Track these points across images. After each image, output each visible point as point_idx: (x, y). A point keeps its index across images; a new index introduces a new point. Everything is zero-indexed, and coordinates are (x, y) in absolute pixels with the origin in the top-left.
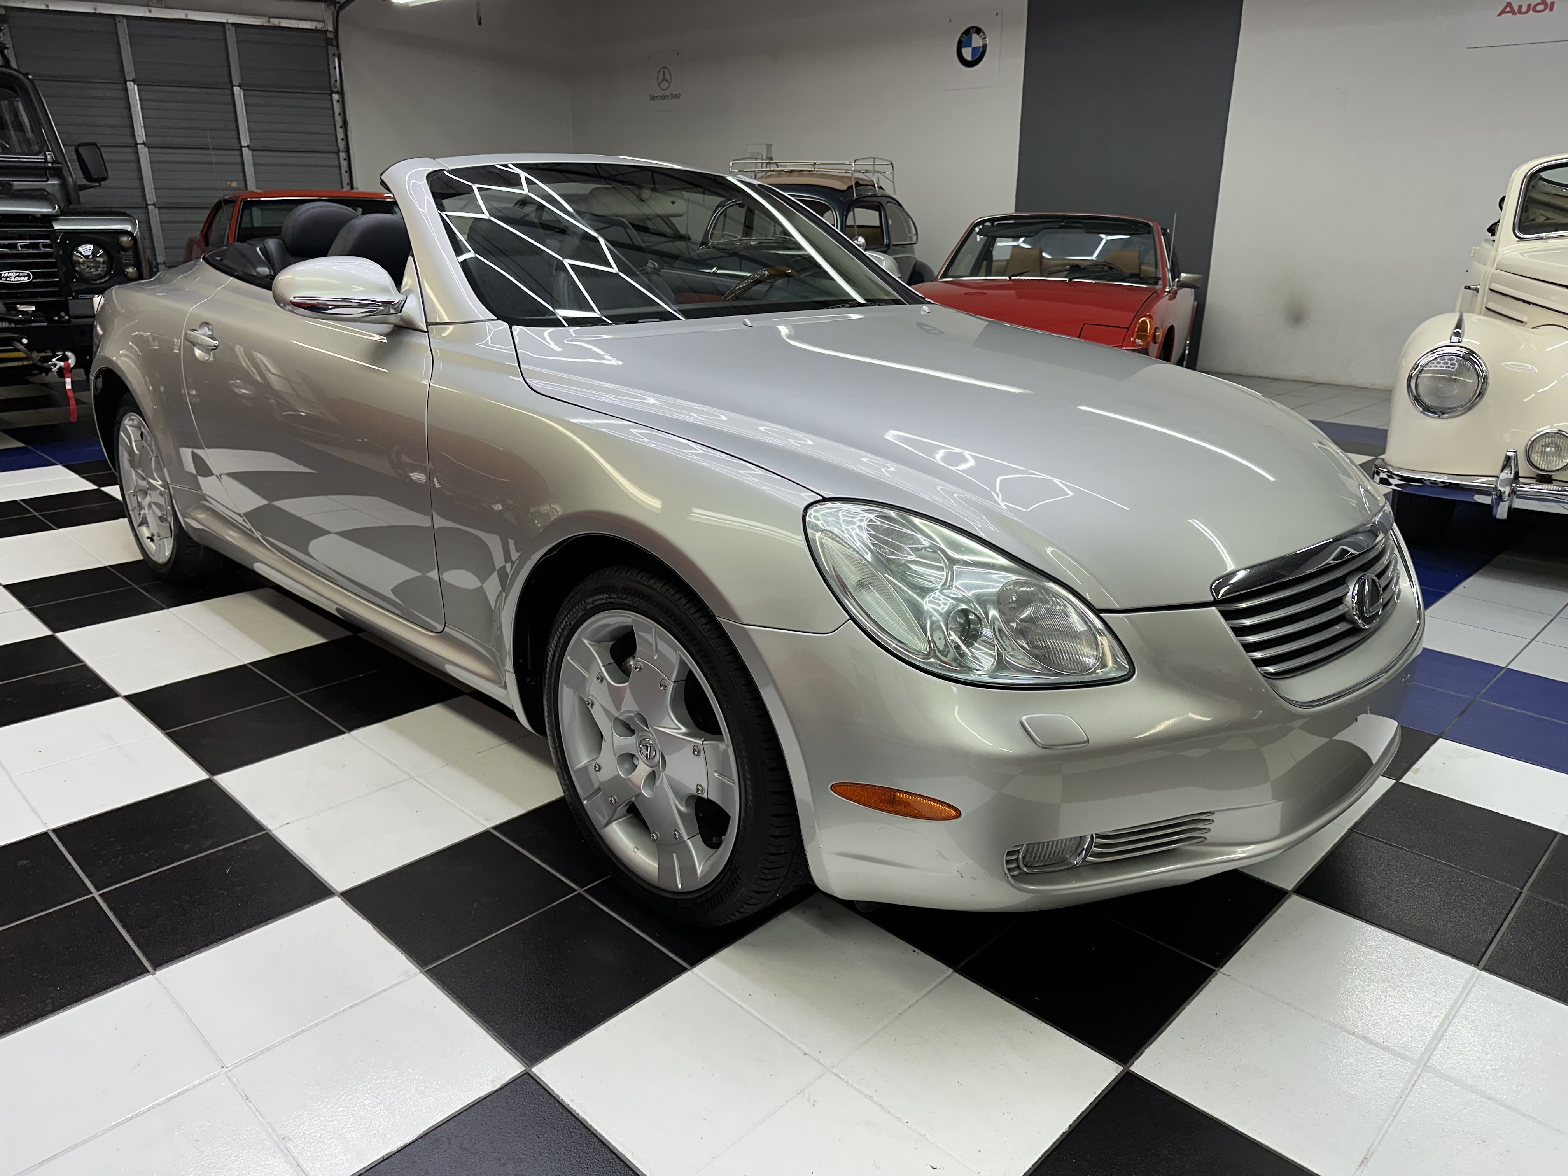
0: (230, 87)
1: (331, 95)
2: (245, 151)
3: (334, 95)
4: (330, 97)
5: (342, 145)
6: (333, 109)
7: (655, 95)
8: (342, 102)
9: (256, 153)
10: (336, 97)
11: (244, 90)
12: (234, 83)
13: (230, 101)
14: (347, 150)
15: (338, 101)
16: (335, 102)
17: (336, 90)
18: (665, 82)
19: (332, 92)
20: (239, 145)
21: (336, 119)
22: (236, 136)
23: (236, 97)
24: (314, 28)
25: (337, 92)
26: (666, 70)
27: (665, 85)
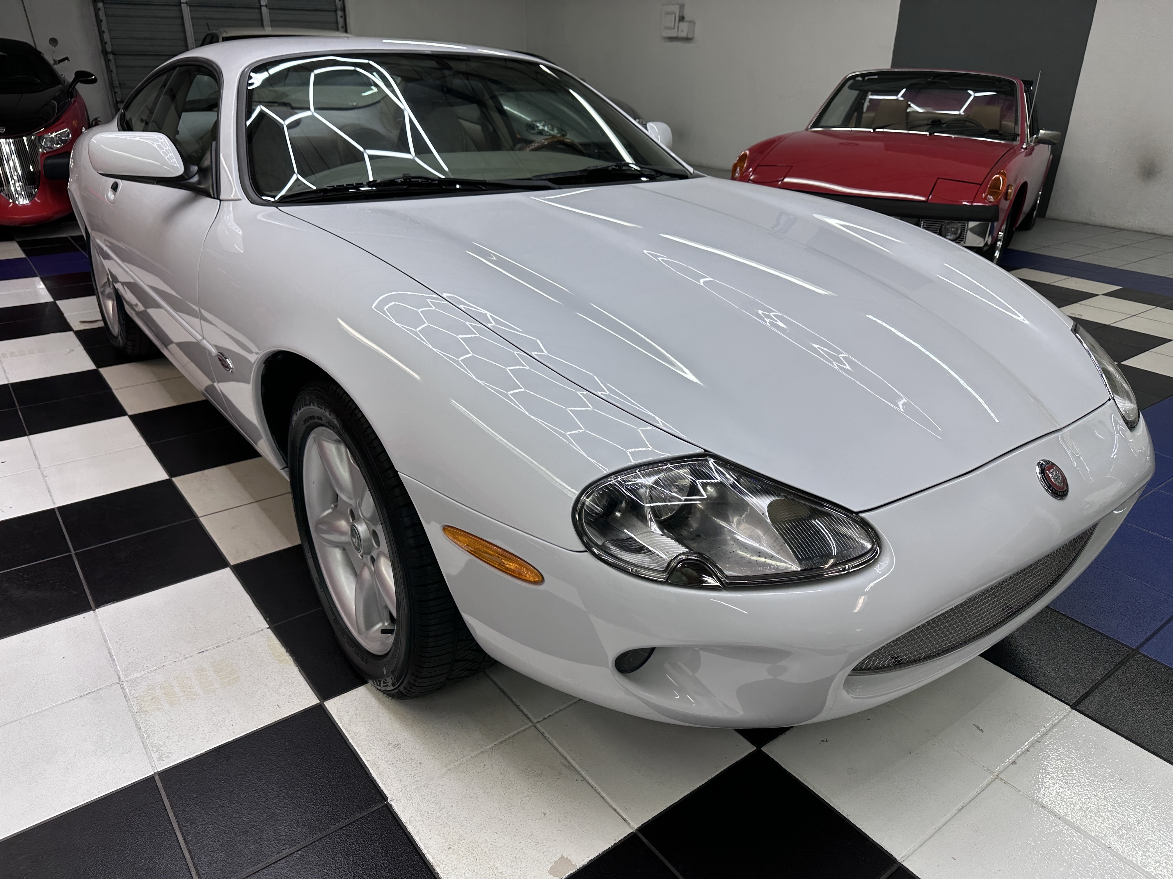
2: (264, 10)
5: (339, 5)
9: (272, 11)
20: (259, 5)
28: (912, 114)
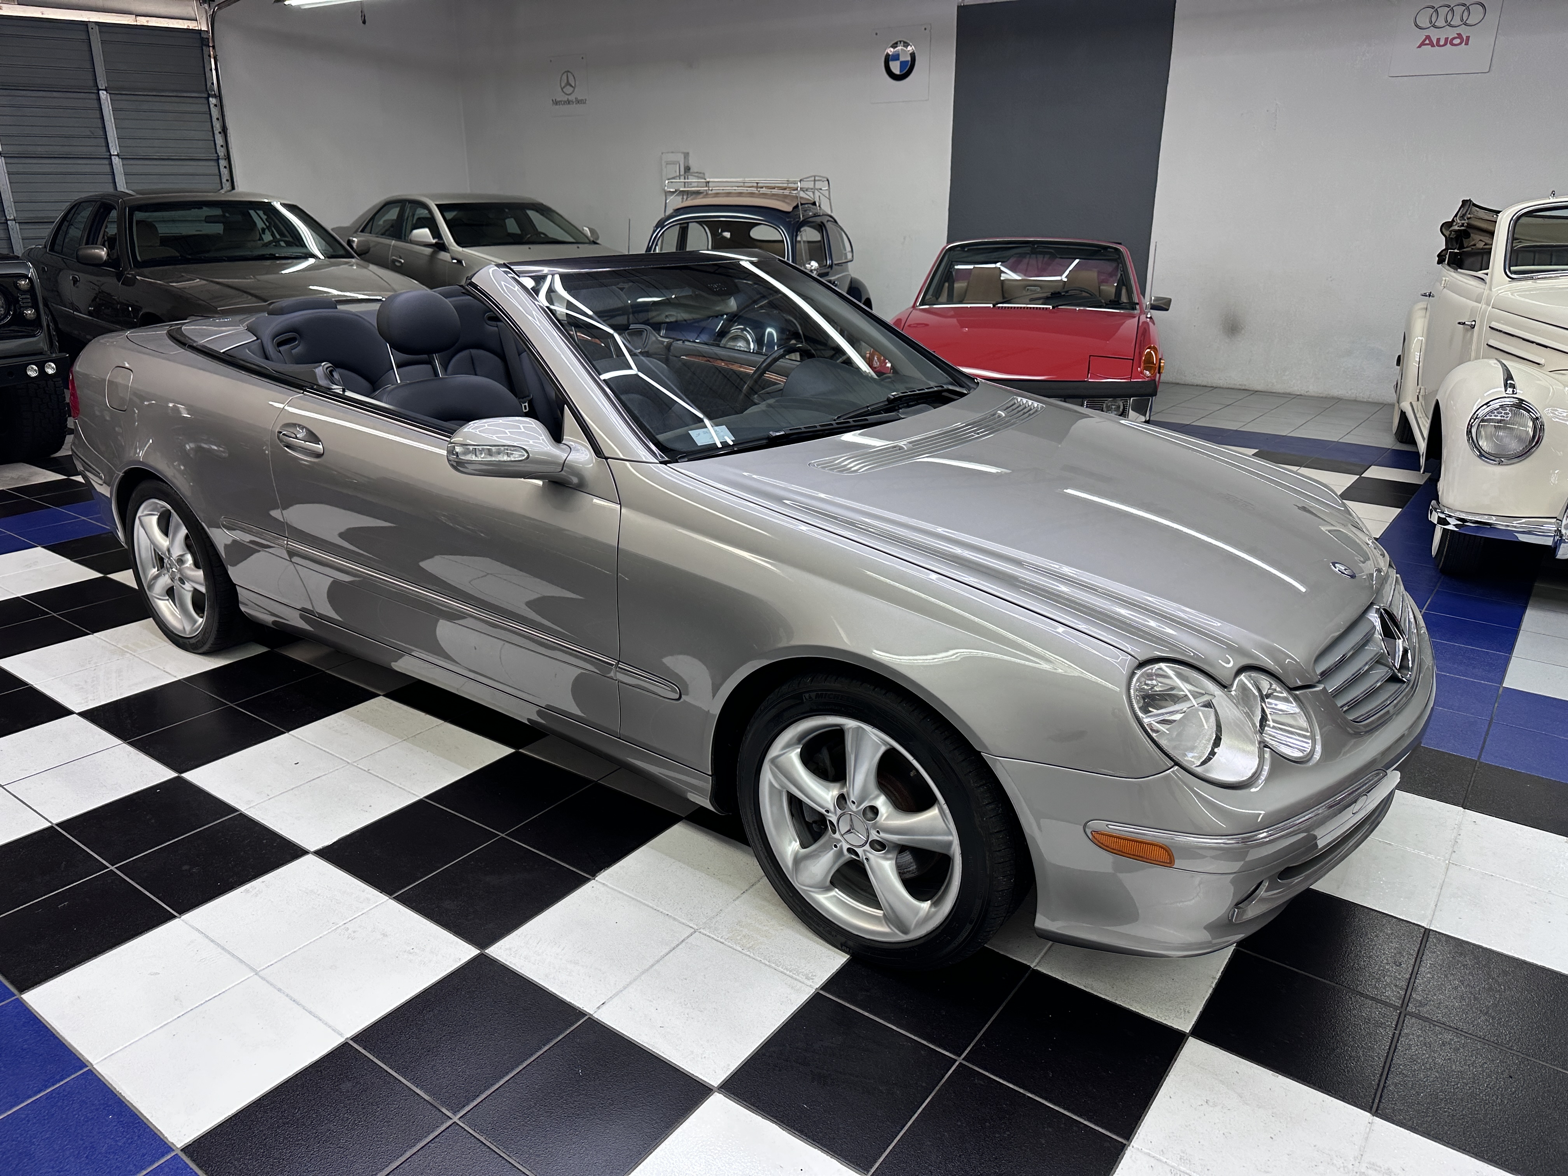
0: (96, 91)
1: (208, 99)
2: (116, 160)
3: (211, 99)
4: (206, 102)
5: (221, 152)
6: (210, 114)
7: (558, 99)
8: (221, 106)
9: (126, 162)
10: (213, 101)
11: (110, 94)
12: (100, 88)
13: (97, 106)
14: (228, 158)
15: (216, 105)
16: (212, 106)
17: (213, 93)
18: (568, 87)
19: (209, 96)
20: (109, 154)
21: (214, 124)
22: (104, 144)
23: (102, 102)
24: (186, 27)
25: (215, 96)
26: (569, 74)
27: (569, 90)
28: (1007, 282)
